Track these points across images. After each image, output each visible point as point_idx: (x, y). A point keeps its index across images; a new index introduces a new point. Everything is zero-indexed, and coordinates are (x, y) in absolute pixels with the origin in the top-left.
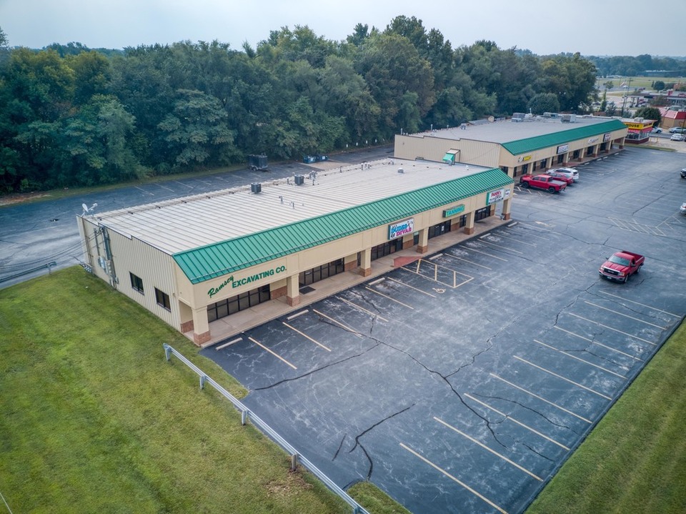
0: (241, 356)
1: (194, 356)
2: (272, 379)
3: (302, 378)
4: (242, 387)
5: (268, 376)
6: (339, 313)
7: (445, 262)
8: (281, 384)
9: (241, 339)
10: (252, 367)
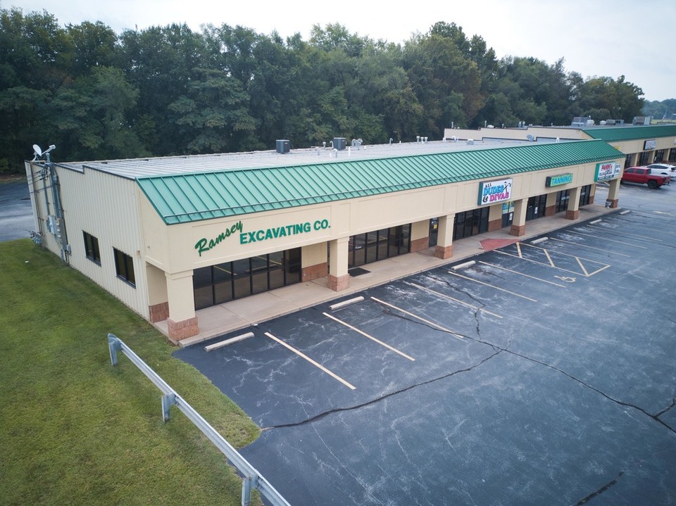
0: (249, 362)
1: (163, 359)
2: (308, 407)
3: (368, 407)
4: (248, 420)
5: (300, 401)
6: (414, 303)
7: (556, 247)
8: (328, 417)
9: (251, 334)
10: (269, 382)
